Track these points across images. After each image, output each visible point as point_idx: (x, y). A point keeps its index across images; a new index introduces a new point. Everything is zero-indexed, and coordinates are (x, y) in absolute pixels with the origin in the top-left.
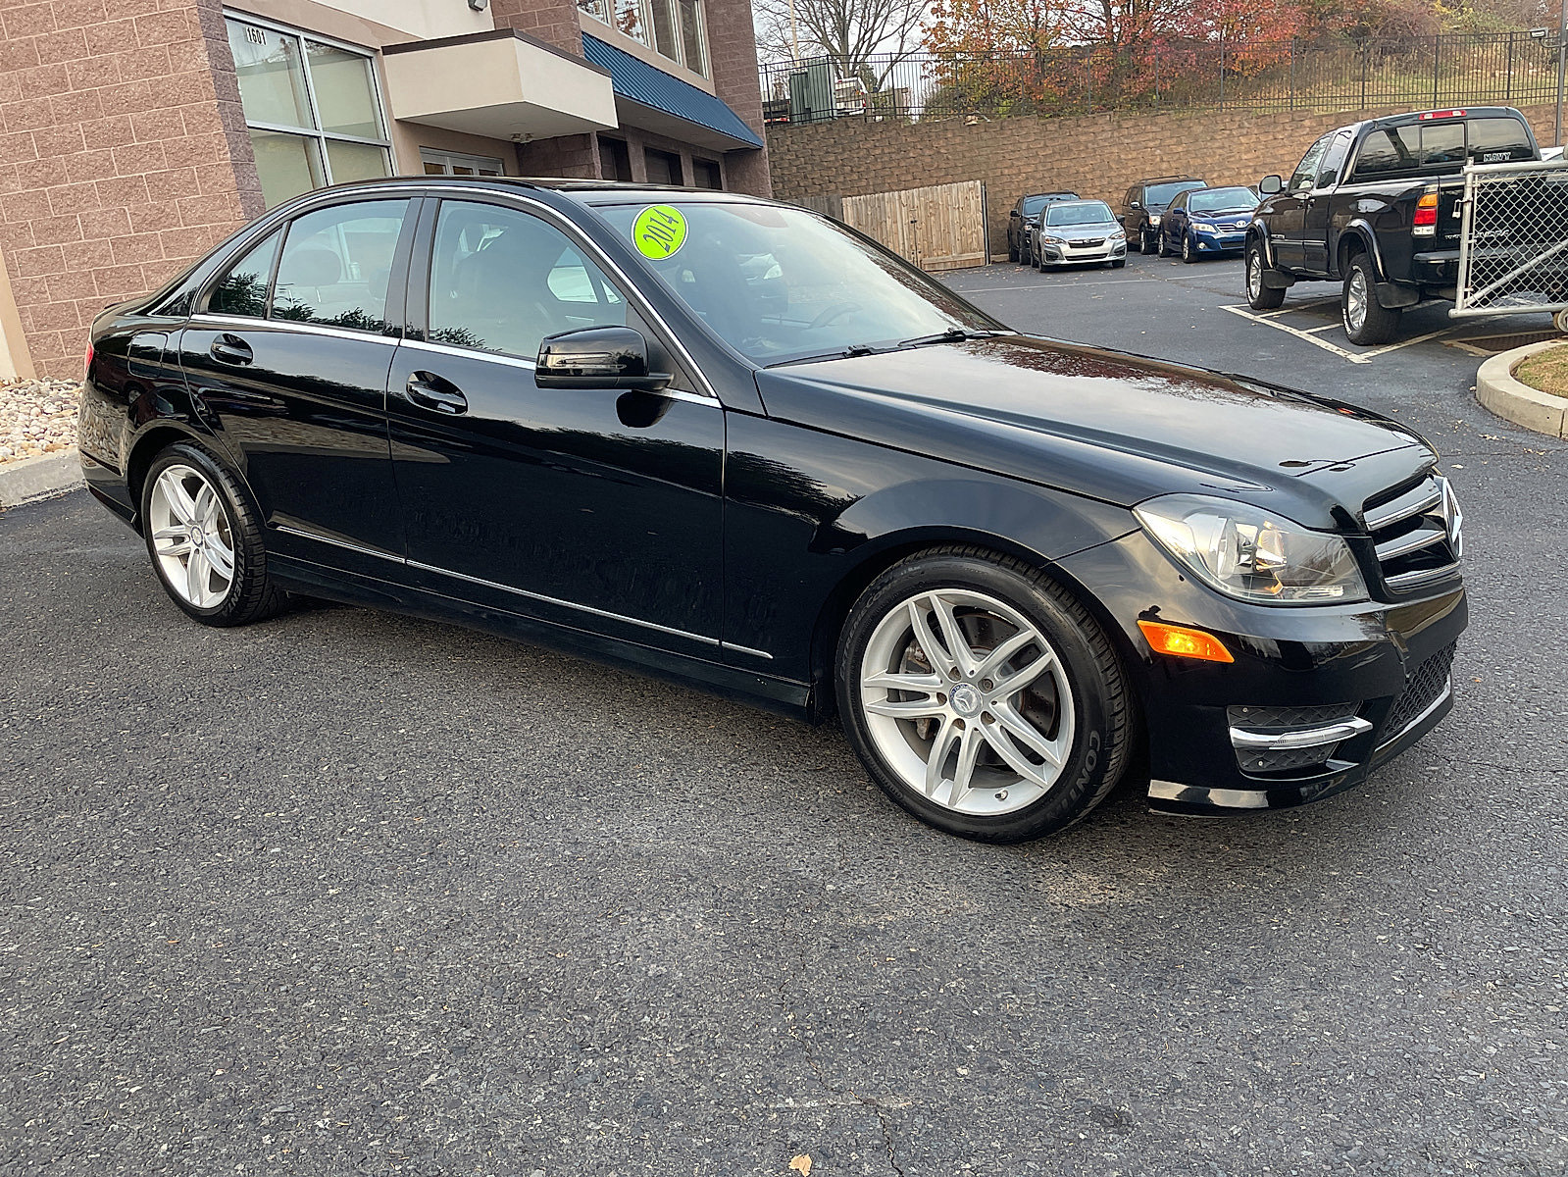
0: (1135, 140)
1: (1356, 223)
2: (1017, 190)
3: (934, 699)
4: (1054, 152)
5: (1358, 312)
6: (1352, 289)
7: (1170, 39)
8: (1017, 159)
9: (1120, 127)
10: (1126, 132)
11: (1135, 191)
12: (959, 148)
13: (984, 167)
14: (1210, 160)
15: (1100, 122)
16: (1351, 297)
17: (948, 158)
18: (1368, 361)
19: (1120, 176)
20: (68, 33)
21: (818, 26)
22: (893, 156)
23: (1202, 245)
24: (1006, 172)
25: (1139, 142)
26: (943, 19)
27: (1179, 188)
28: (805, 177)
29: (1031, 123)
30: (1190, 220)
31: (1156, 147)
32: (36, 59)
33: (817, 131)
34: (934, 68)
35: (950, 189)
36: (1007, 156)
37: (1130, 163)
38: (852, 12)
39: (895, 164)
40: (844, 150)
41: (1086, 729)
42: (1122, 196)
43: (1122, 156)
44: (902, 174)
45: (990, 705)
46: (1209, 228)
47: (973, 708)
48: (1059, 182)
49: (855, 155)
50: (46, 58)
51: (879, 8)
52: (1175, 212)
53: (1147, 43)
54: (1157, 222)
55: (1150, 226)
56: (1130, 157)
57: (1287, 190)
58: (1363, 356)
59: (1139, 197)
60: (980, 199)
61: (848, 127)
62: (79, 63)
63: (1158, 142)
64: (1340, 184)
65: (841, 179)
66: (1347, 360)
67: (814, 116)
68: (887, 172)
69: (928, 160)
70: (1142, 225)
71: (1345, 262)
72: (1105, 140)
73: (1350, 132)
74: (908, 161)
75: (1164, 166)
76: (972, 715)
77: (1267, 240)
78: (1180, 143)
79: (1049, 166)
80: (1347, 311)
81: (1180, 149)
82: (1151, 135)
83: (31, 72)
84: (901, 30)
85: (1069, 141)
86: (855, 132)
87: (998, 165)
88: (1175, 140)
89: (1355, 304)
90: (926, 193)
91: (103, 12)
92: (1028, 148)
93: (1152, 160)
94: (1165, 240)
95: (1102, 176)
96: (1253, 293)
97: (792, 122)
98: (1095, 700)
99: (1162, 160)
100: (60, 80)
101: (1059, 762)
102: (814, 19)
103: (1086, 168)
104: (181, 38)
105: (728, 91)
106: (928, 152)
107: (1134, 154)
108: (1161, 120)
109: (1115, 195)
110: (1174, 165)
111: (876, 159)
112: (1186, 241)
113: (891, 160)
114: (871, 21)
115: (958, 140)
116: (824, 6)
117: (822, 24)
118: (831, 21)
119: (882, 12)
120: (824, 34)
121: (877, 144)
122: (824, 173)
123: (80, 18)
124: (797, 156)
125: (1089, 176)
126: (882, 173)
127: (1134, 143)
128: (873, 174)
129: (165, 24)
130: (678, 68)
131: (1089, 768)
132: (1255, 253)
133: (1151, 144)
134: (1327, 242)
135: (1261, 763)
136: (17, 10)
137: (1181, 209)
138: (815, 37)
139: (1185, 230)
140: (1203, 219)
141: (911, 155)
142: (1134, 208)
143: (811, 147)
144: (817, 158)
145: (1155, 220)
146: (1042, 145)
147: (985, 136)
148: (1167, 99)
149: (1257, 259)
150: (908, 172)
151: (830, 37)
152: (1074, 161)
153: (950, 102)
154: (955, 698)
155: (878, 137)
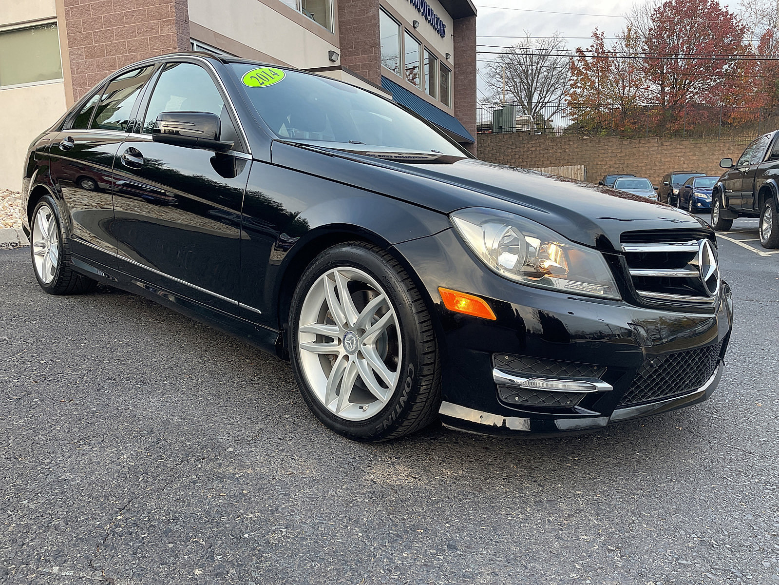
0: (670, 152)
1: (769, 181)
2: (604, 172)
3: (336, 342)
4: (626, 155)
5: (768, 230)
6: (765, 218)
7: (694, 105)
8: (606, 157)
9: (662, 145)
10: (665, 148)
11: (668, 177)
12: (576, 150)
13: (588, 160)
14: (710, 165)
15: (652, 141)
16: (764, 221)
17: (569, 155)
18: (769, 256)
19: (660, 169)
20: (119, 42)
21: (518, 94)
22: (541, 151)
23: (699, 204)
24: (599, 163)
25: (672, 153)
26: (576, 90)
27: (692, 176)
28: (496, 159)
29: (614, 140)
30: (694, 191)
31: (682, 156)
32: (105, 54)
33: (504, 137)
34: (569, 113)
35: (568, 169)
36: (601, 155)
37: (667, 164)
38: (535, 88)
39: (541, 155)
40: (516, 147)
41: (406, 363)
42: (661, 179)
43: (662, 160)
44: (545, 161)
45: (362, 346)
46: (704, 196)
47: (354, 348)
48: (628, 170)
49: (522, 150)
50: (109, 53)
51: (549, 87)
52: (686, 187)
53: (682, 107)
54: (677, 193)
55: (673, 194)
56: (667, 160)
57: (735, 167)
58: (767, 253)
59: (669, 179)
60: (583, 175)
61: (520, 136)
62: (122, 57)
63: (683, 154)
64: (762, 162)
65: (514, 161)
66: (757, 254)
67: (503, 130)
68: (537, 159)
69: (559, 154)
70: (669, 194)
71: (762, 202)
72: (654, 151)
73: (770, 135)
74: (549, 154)
75: (685, 166)
76: (353, 352)
77: (723, 193)
78: (695, 155)
79: (622, 162)
80: (762, 230)
81: (695, 158)
82: (679, 150)
83: (101, 59)
84: (559, 98)
85: (634, 150)
86: (523, 139)
87: (596, 160)
88: (692, 153)
89: (766, 226)
90: (555, 170)
91: (136, 34)
92: (612, 152)
93: (679, 163)
94: (680, 201)
95: (651, 169)
96: (715, 221)
97: (492, 132)
98: (412, 342)
99: (684, 163)
100: (113, 64)
101: (392, 385)
102: (516, 91)
103: (643, 164)
104: (168, 47)
105: (460, 115)
106: (559, 151)
107: (669, 159)
108: (685, 143)
109: (657, 179)
110: (691, 166)
111: (532, 153)
112: (691, 202)
113: (540, 154)
114: (545, 93)
115: (575, 146)
116: (522, 85)
117: (520, 94)
118: (524, 92)
119: (551, 89)
120: (521, 98)
121: (533, 145)
122: (505, 157)
123: (125, 36)
124: (492, 148)
125: (644, 168)
126: (534, 159)
127: (669, 154)
128: (530, 159)
129: (162, 40)
130: (436, 102)
131: (407, 390)
132: (717, 200)
133: (679, 155)
134: (754, 193)
135: (517, 398)
136: (100, 31)
137: (689, 185)
138: (516, 100)
139: (691, 196)
140: (701, 191)
141: (551, 151)
142: (665, 185)
143: (500, 144)
144: (503, 150)
145: (676, 192)
146: (619, 151)
147: (590, 145)
148: (690, 135)
149: (718, 203)
150: (548, 160)
151: (523, 100)
152: (636, 160)
153: (576, 130)
154: (346, 341)
155: (534, 142)
